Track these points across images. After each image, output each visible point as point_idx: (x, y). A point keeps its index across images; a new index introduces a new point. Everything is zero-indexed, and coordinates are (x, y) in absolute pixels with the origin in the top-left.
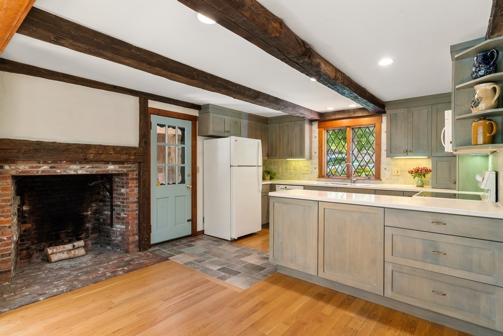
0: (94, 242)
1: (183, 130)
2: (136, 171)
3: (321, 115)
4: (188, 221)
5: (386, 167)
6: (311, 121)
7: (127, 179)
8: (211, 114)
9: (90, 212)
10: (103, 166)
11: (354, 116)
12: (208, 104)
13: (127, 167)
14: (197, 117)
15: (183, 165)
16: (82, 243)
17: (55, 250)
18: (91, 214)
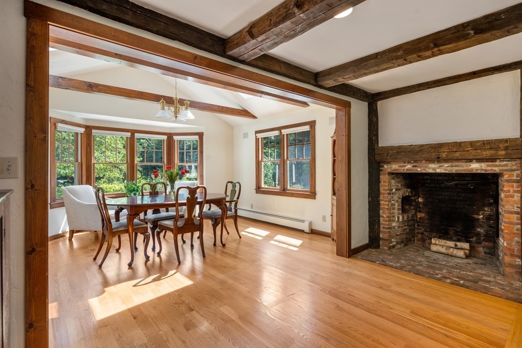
0: (487, 251)
2: (518, 170)
9: (482, 216)
10: (464, 164)
13: (500, 166)
16: (466, 246)
17: (437, 242)
18: (483, 218)
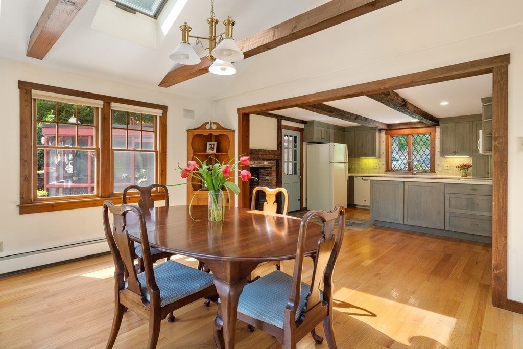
1: (295, 138)
2: (276, 165)
3: (388, 125)
4: (299, 200)
5: (439, 163)
6: (380, 130)
7: (271, 170)
8: (315, 127)
10: (263, 162)
11: (414, 127)
12: (313, 121)
13: (272, 163)
14: (303, 129)
15: (295, 162)
